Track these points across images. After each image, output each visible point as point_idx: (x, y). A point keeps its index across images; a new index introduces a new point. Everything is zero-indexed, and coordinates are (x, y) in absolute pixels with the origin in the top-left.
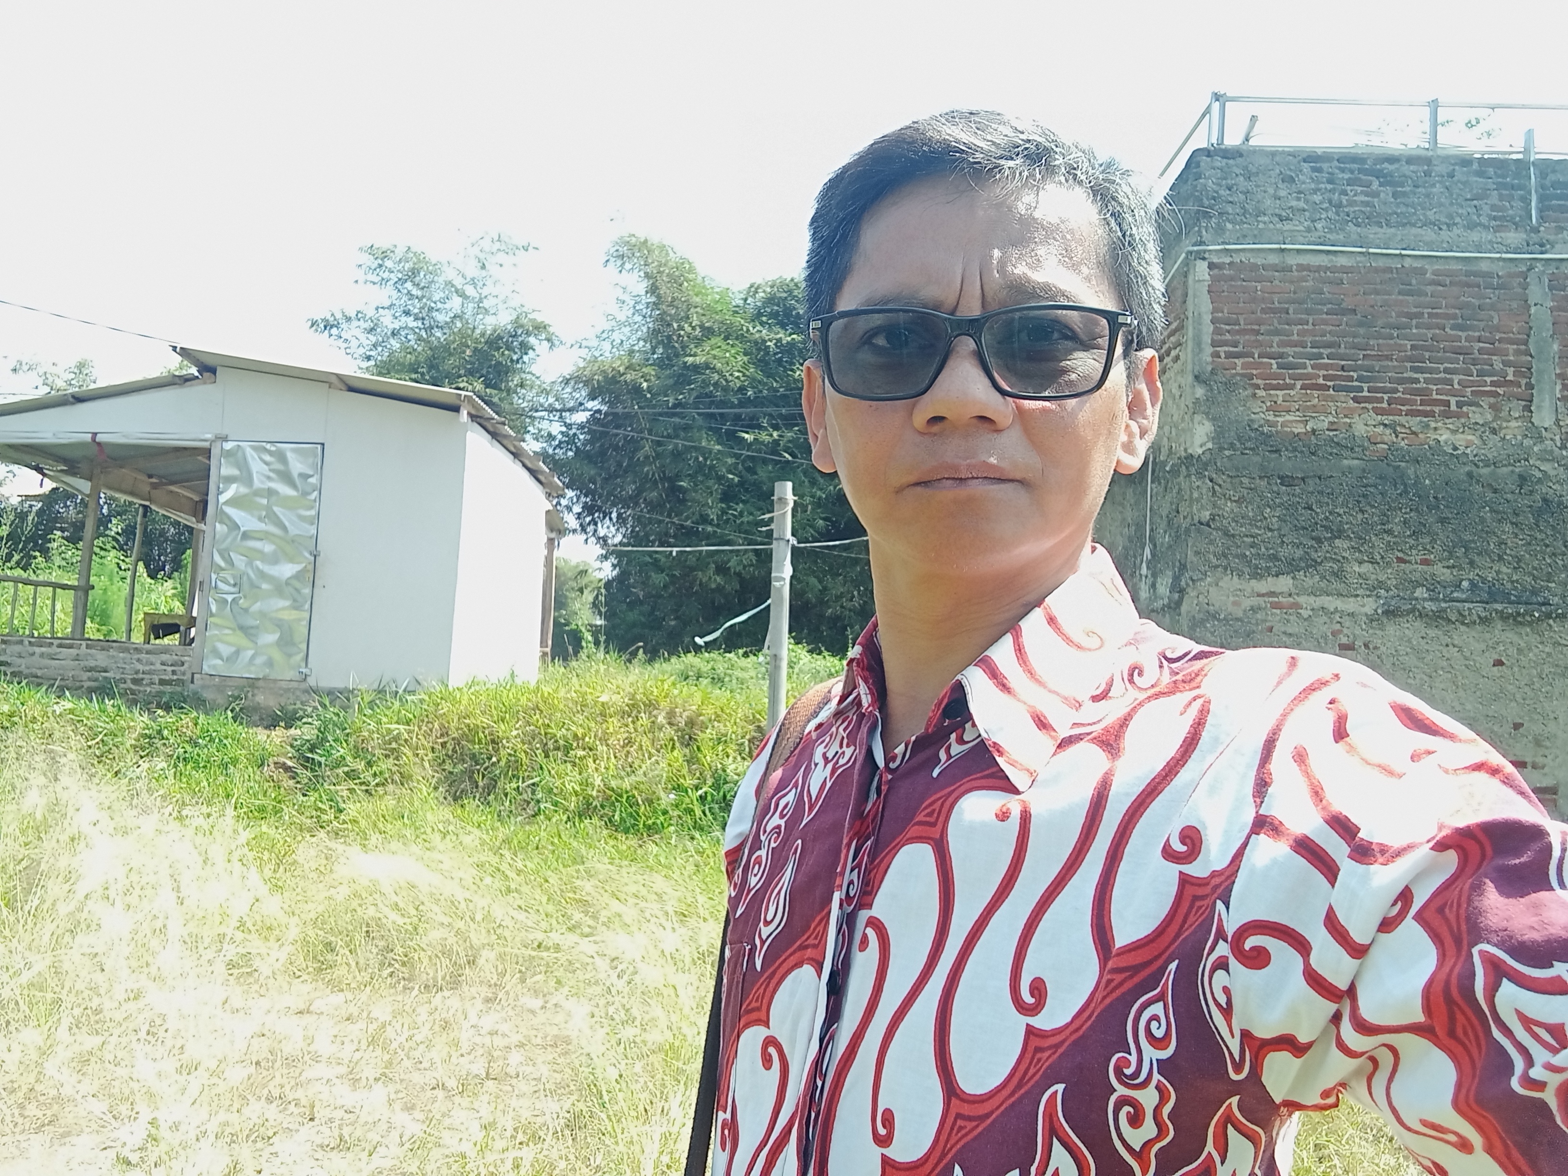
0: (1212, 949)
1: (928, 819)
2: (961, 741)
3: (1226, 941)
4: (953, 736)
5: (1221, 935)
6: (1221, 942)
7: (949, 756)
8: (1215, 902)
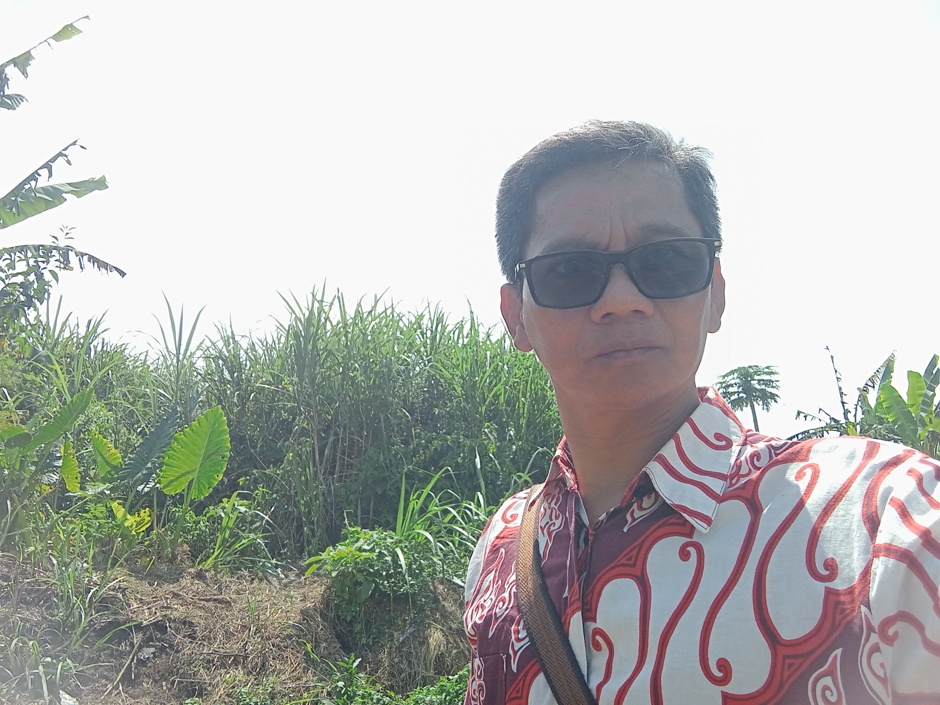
0: (867, 640)
1: (629, 562)
2: (641, 508)
3: (875, 632)
4: (635, 506)
5: (870, 629)
6: (872, 634)
7: (634, 519)
8: (860, 607)
